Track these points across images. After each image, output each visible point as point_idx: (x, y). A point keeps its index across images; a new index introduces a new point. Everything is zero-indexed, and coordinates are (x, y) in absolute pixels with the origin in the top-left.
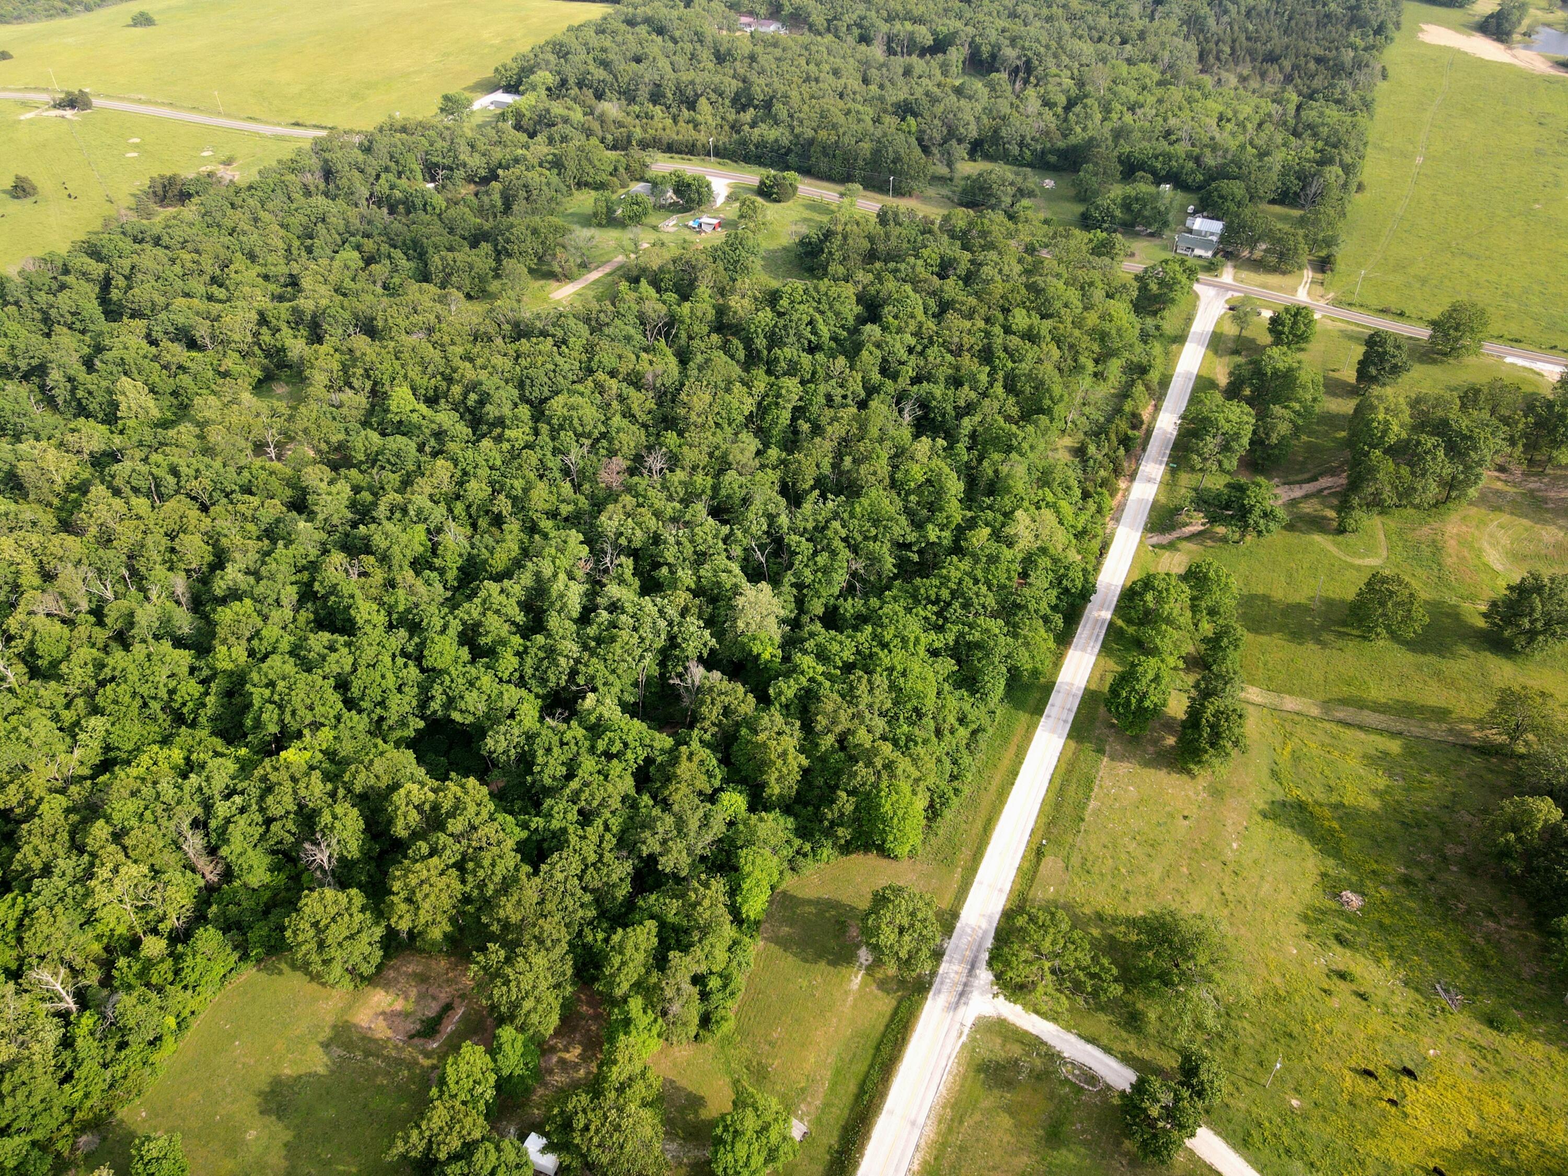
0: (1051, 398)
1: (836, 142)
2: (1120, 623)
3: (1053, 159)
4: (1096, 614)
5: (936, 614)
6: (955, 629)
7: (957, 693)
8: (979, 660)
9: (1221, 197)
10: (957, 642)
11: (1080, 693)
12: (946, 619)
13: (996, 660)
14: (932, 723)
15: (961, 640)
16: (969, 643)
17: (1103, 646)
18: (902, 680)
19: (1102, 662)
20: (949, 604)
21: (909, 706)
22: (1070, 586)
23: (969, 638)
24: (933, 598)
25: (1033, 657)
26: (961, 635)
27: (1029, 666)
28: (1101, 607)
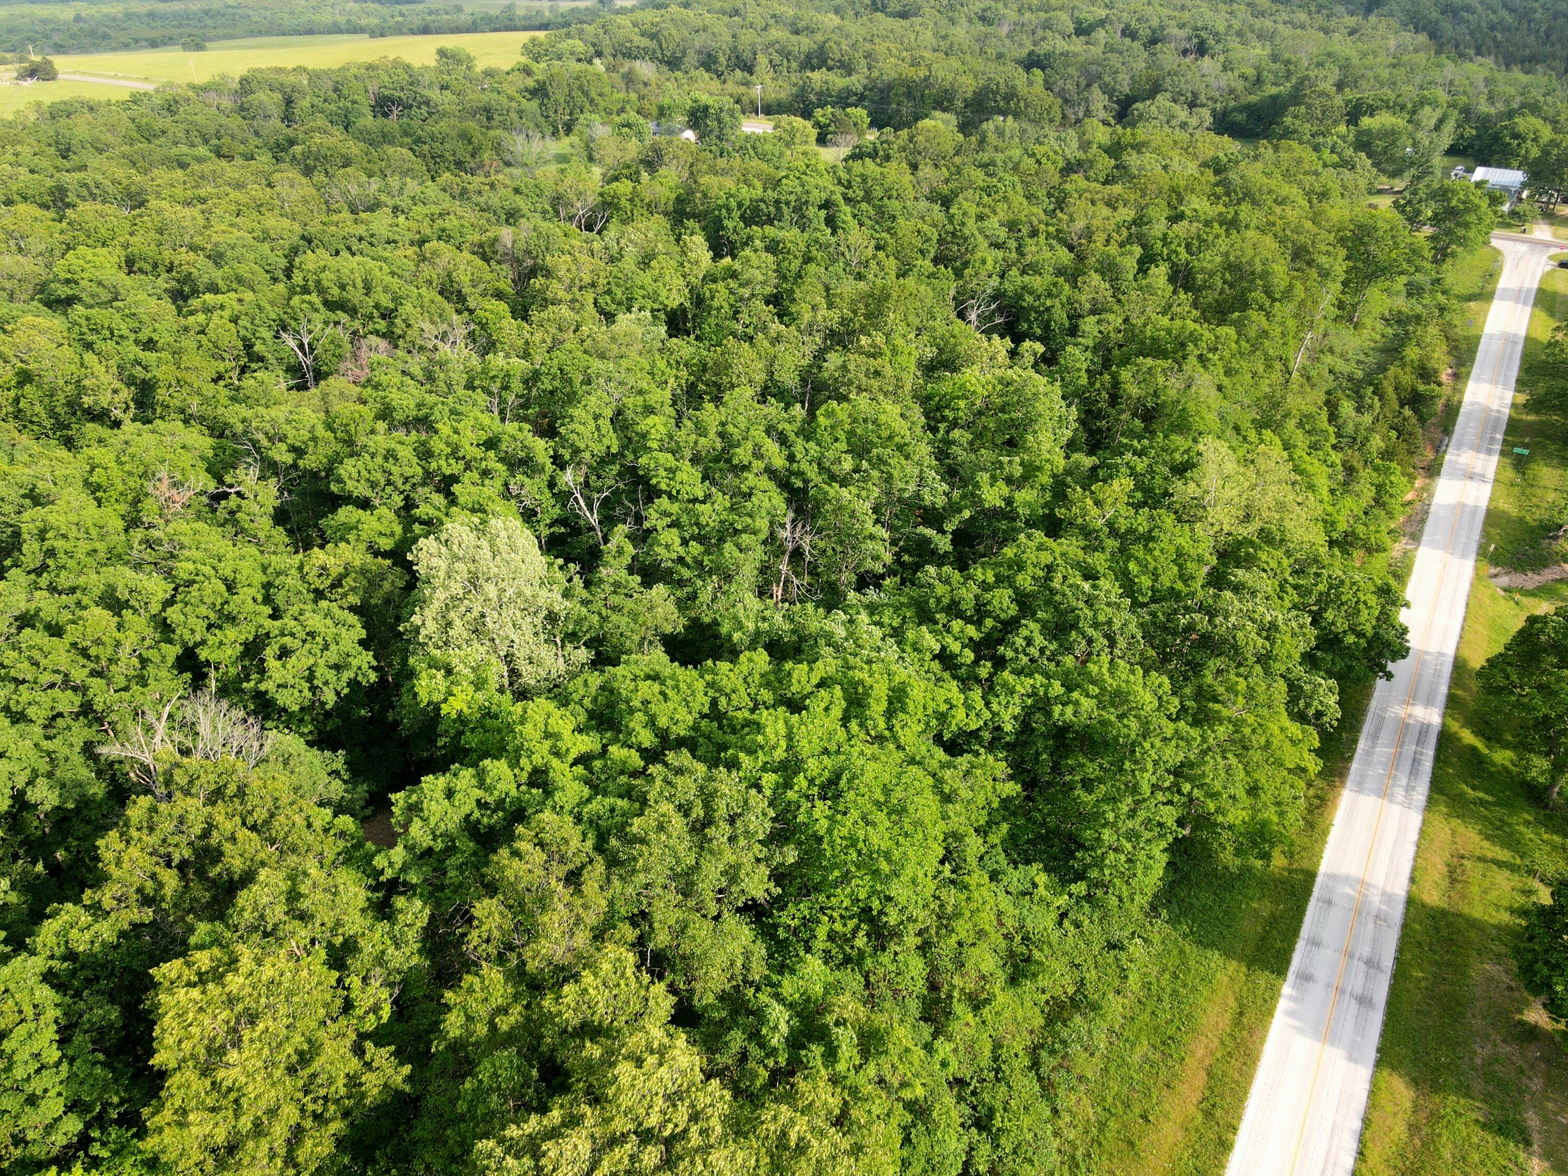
0: (1268, 293)
1: (926, 79)
2: (1468, 737)
3: (1240, 117)
4: (1398, 711)
5: (973, 644)
6: (1023, 685)
7: (1015, 877)
8: (1088, 785)
9: (1516, 136)
10: (1025, 725)
11: (1397, 913)
12: (1000, 663)
13: (1145, 781)
14: (917, 967)
15: (1038, 723)
16: (1061, 733)
17: (1437, 786)
18: (821, 809)
19: (1443, 828)
20: (1010, 626)
21: (842, 898)
22: (1341, 625)
23: (1062, 714)
24: (968, 606)
25: (1253, 791)
26: (1042, 705)
27: (1237, 815)
28: (1412, 697)
